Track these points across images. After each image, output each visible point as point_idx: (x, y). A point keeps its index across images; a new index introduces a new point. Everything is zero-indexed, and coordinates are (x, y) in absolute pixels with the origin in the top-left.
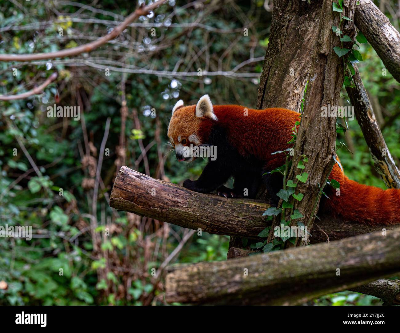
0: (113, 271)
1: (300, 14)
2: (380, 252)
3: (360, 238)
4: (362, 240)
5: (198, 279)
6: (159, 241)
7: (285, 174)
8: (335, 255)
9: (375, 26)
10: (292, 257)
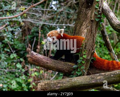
0: (34, 82)
1: (87, 8)
2: (102, 79)
3: (96, 75)
4: (97, 75)
5: (47, 85)
6: (49, 74)
7: (80, 55)
8: (88, 80)
9: (108, 12)
10: (76, 80)
